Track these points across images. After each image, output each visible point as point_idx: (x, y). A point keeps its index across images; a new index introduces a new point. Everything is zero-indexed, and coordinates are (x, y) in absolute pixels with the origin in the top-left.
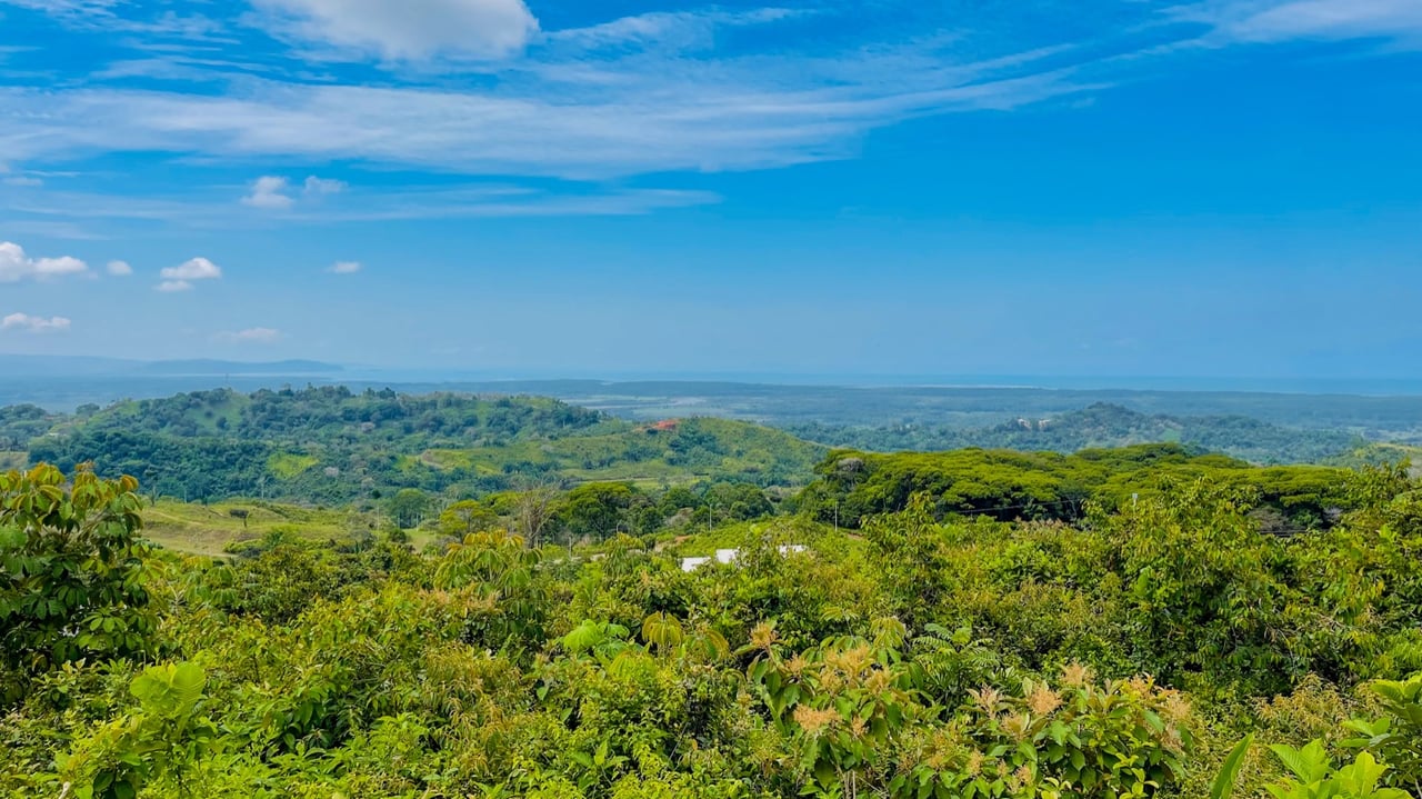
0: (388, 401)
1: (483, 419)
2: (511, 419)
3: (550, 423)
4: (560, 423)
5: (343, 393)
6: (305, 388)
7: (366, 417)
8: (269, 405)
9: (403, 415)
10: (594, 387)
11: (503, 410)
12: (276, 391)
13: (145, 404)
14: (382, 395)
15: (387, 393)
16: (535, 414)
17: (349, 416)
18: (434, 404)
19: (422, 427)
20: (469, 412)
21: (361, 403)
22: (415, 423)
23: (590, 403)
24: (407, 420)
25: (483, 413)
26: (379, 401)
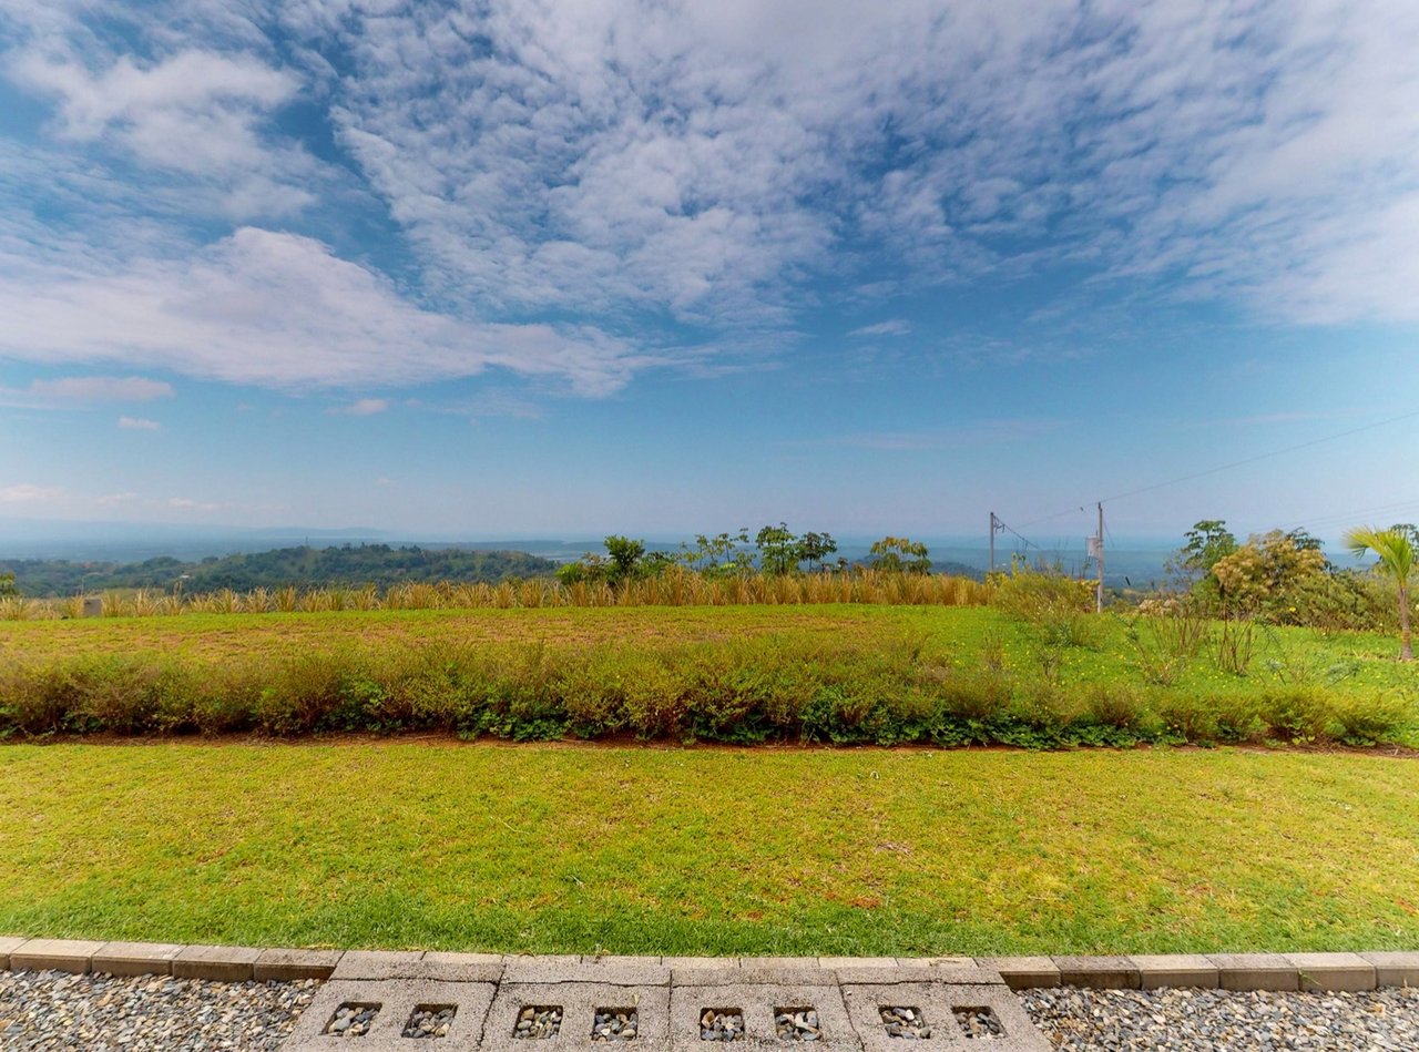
0: (415, 555)
1: (478, 566)
2: (497, 566)
3: (523, 569)
4: (529, 569)
5: (385, 548)
6: (360, 546)
7: (400, 565)
8: (334, 557)
9: (425, 564)
10: (557, 545)
11: (493, 560)
12: (340, 548)
13: (249, 557)
14: (412, 550)
15: (415, 549)
16: (513, 563)
17: (389, 564)
18: (446, 556)
19: (437, 572)
20: (470, 561)
21: (398, 556)
22: (433, 569)
23: (549, 556)
24: (428, 566)
25: (478, 563)
26: (410, 554)
